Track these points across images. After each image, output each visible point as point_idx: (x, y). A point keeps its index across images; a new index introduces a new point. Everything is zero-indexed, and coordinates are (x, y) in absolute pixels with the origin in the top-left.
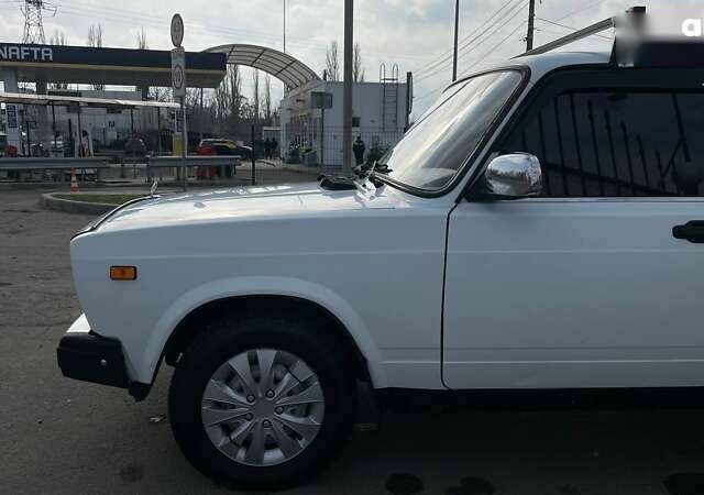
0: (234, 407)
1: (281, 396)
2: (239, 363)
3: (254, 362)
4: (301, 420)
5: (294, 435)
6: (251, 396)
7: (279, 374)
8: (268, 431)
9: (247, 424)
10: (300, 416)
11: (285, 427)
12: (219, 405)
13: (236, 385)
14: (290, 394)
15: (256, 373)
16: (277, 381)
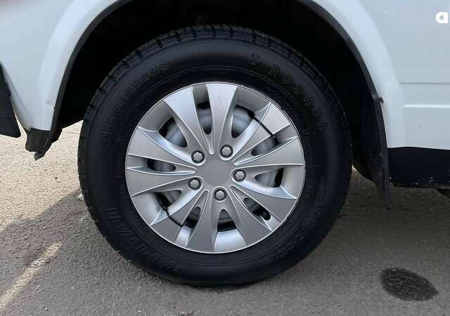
0: (173, 168)
1: (241, 155)
2: (181, 101)
3: (203, 104)
4: (269, 191)
5: (260, 212)
6: (199, 154)
7: (240, 124)
8: (222, 205)
9: (193, 193)
10: (268, 186)
11: (246, 200)
12: (151, 165)
13: (176, 137)
14: (254, 152)
15: (206, 119)
16: (236, 134)
